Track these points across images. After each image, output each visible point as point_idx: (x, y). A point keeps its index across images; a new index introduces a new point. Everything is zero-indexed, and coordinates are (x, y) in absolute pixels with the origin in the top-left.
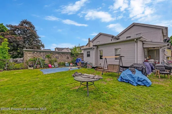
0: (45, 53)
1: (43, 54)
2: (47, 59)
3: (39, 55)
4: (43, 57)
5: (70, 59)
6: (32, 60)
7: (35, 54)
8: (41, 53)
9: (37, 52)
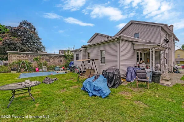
0: (33, 55)
1: (31, 57)
2: (35, 62)
3: (26, 57)
4: (31, 60)
5: (64, 63)
6: (16, 63)
7: (22, 56)
8: (29, 55)
9: (23, 55)
